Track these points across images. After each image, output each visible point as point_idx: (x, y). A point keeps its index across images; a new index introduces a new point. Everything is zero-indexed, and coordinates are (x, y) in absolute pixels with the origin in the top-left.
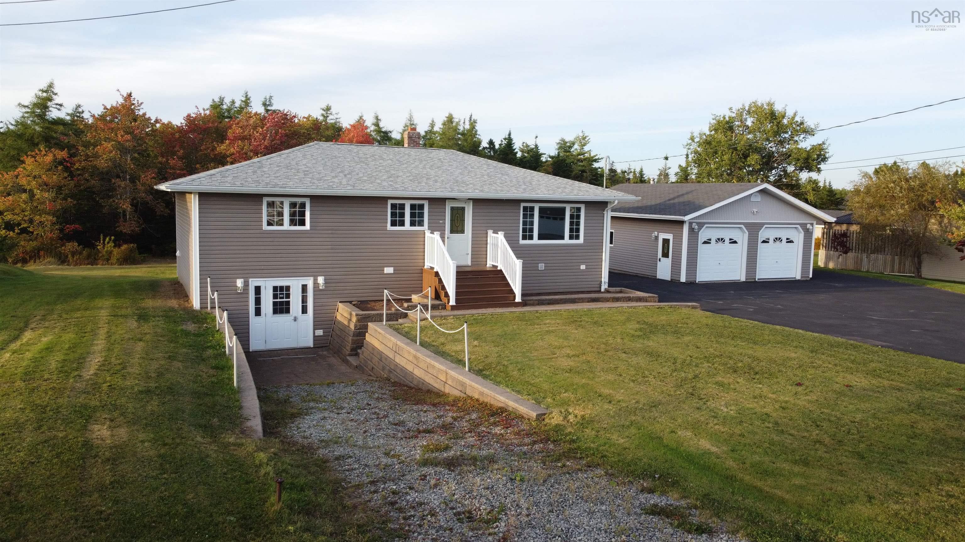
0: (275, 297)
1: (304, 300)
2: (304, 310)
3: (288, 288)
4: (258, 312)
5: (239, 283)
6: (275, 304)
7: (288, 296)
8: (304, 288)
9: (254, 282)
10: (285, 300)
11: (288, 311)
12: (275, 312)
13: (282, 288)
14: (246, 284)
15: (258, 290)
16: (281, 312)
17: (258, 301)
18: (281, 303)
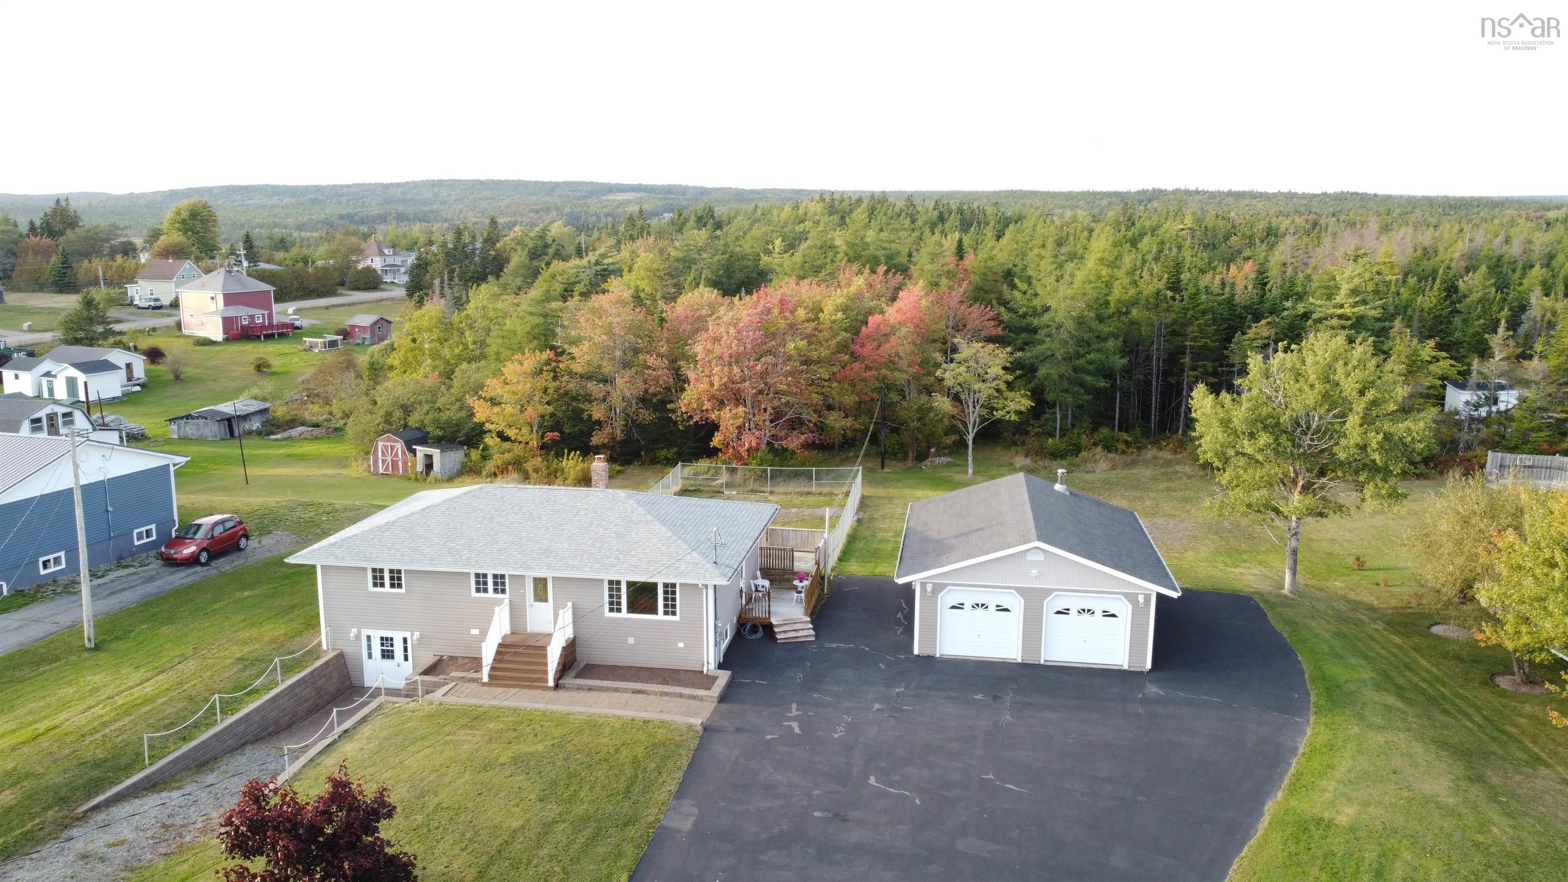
0: (382, 645)
1: (406, 649)
2: (406, 658)
3: (392, 639)
4: (370, 656)
5: (354, 630)
6: (383, 651)
7: (392, 645)
8: (405, 640)
9: (365, 632)
10: (390, 648)
11: (393, 657)
12: (383, 657)
13: (387, 639)
14: (359, 633)
15: (369, 638)
16: (388, 657)
17: (369, 647)
18: (388, 651)
